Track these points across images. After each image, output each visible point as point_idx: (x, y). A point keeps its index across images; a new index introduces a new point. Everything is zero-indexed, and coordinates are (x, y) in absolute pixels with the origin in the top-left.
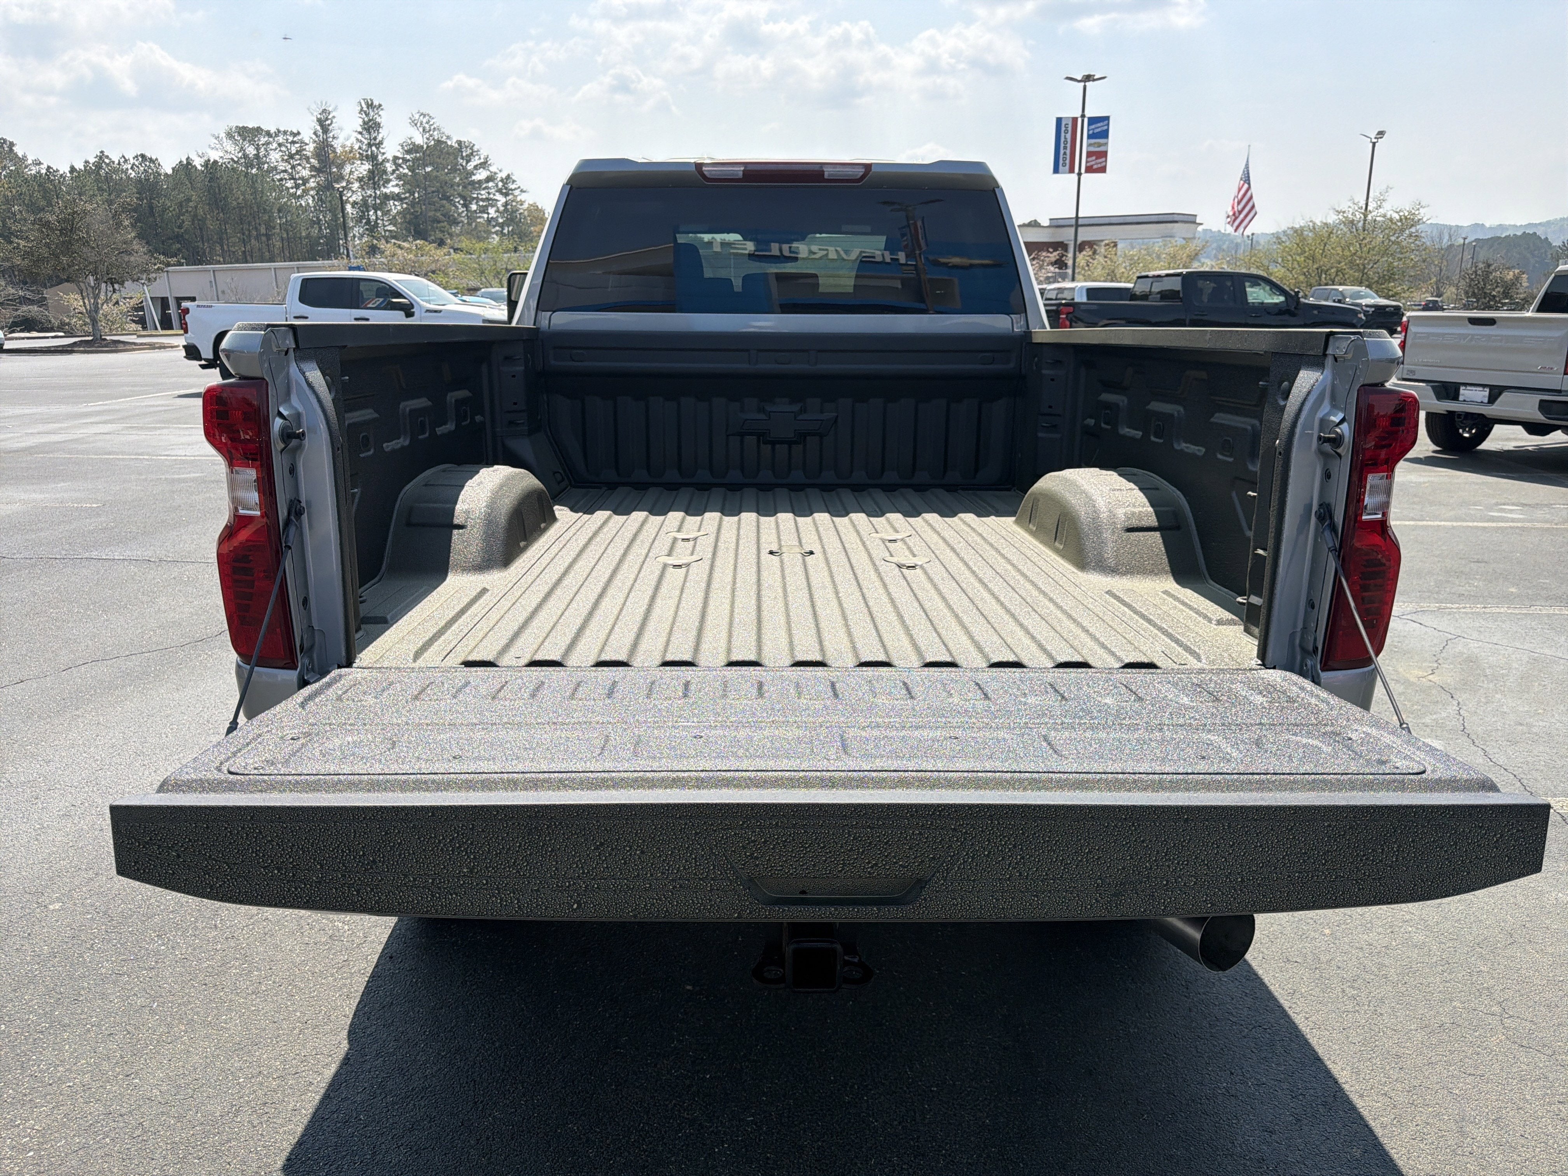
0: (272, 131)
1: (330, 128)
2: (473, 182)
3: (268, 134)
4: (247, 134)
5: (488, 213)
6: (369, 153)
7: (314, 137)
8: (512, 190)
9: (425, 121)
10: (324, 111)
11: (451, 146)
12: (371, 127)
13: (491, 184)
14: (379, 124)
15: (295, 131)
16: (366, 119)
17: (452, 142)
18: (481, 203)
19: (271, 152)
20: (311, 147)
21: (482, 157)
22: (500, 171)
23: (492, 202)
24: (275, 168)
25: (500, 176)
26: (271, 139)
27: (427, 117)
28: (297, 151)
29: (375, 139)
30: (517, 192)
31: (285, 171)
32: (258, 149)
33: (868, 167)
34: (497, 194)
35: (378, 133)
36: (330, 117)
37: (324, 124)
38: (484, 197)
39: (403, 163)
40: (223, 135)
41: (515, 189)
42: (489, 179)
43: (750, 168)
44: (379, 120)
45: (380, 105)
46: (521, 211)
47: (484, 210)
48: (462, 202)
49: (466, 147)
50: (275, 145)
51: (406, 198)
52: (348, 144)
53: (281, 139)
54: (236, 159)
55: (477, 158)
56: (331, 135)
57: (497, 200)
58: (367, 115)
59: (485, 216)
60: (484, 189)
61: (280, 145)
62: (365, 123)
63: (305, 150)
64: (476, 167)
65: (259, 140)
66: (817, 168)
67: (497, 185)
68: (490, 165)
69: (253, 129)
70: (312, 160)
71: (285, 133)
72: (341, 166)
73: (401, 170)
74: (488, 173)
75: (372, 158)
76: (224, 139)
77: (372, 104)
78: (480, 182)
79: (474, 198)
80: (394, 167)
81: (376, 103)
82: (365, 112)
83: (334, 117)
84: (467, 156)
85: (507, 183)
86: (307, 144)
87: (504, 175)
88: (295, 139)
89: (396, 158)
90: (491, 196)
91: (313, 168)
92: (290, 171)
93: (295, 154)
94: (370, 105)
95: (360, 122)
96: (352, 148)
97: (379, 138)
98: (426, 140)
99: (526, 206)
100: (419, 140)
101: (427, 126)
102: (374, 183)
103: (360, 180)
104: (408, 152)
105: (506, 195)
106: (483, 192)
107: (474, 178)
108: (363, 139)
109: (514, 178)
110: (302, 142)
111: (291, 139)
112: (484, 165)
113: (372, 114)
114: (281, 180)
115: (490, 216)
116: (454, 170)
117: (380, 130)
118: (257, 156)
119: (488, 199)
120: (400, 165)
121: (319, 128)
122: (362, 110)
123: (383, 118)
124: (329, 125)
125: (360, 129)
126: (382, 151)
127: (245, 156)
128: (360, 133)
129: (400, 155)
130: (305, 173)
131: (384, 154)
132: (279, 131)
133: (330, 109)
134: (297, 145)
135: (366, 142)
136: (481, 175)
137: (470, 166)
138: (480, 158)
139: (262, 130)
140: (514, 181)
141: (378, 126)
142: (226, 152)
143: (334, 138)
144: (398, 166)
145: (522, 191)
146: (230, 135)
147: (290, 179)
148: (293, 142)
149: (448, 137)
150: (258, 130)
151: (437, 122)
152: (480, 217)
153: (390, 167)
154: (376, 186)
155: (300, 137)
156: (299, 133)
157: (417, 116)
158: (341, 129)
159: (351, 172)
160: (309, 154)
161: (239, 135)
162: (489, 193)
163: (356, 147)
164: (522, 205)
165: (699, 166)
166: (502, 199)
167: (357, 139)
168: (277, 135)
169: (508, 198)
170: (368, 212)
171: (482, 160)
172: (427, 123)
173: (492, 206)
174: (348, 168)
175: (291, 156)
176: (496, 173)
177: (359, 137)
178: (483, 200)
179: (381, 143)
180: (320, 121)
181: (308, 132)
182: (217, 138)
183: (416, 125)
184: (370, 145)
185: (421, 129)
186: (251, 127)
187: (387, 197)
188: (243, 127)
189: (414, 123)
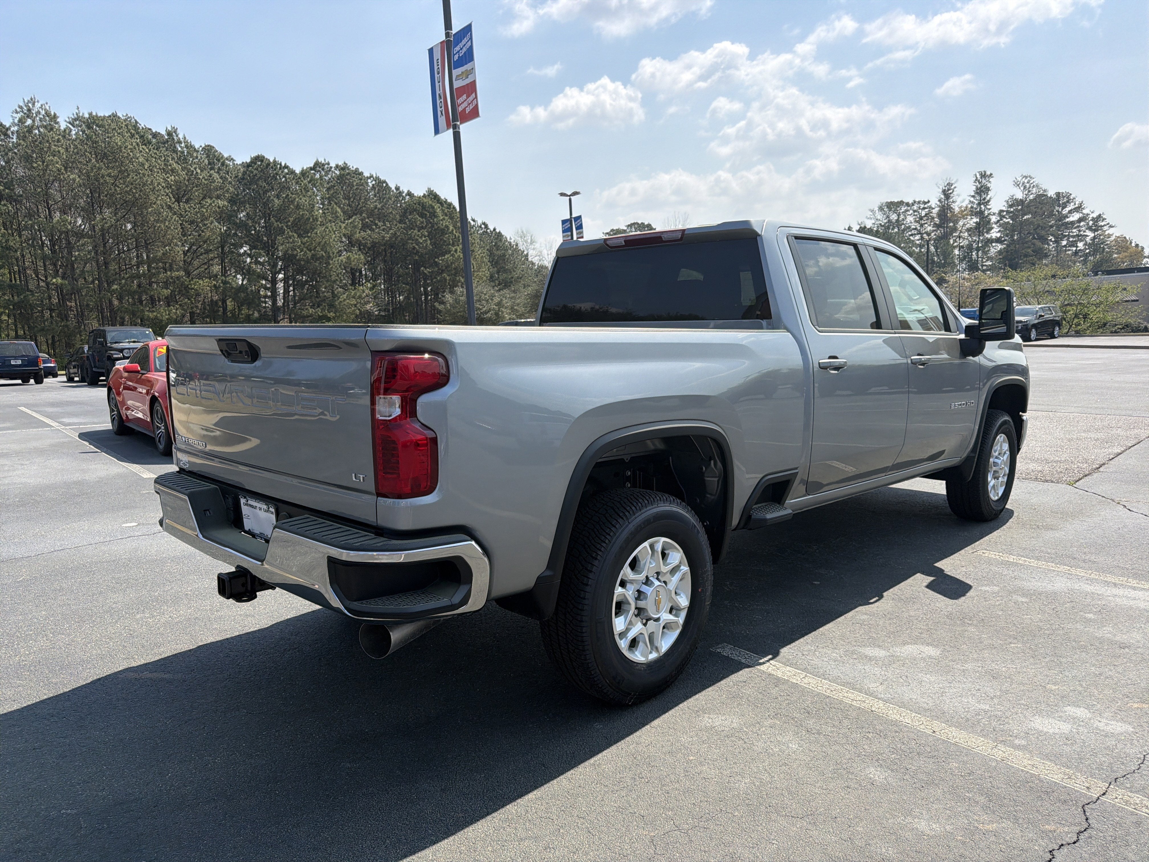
0: (910, 202)
1: (952, 195)
2: (1067, 223)
3: (908, 204)
4: (893, 206)
5: (1077, 247)
6: (978, 210)
7: (938, 203)
8: (1101, 226)
9: (1026, 181)
10: (948, 184)
11: (1051, 197)
12: (982, 190)
13: (1082, 224)
14: (989, 188)
15: (926, 201)
16: (979, 186)
17: (1051, 193)
18: (1071, 239)
19: (908, 217)
20: (936, 211)
21: (1077, 203)
22: (1092, 212)
23: (1080, 237)
24: (909, 227)
25: (1091, 216)
26: (909, 208)
27: (1028, 178)
28: (926, 214)
29: (984, 199)
30: (1105, 228)
31: (916, 229)
32: (899, 215)
34: (1087, 231)
35: (987, 195)
36: (952, 187)
37: (947, 194)
38: (1075, 234)
39: (1007, 214)
40: (876, 209)
41: (1105, 225)
42: (1080, 220)
44: (989, 185)
45: (991, 174)
46: (1109, 242)
47: (1074, 244)
48: (1053, 240)
49: (1064, 197)
50: (911, 212)
51: (1005, 240)
52: (964, 205)
53: (915, 207)
54: (883, 224)
55: (1072, 204)
56: (951, 200)
57: (1087, 236)
58: (980, 183)
59: (1074, 249)
60: (1075, 228)
61: (915, 211)
62: (977, 189)
63: (931, 213)
64: (1070, 212)
65: (901, 209)
67: (1088, 224)
68: (1083, 209)
69: (898, 202)
70: (936, 219)
71: (919, 202)
72: (956, 222)
73: (1005, 220)
74: (1081, 215)
75: (980, 214)
76: (877, 211)
77: (985, 174)
78: (1072, 223)
79: (1065, 236)
80: (999, 218)
81: (988, 173)
82: (979, 181)
83: (955, 187)
84: (1063, 203)
85: (1097, 221)
86: (933, 209)
87: (1095, 215)
88: (926, 206)
89: (1001, 211)
90: (1082, 233)
91: (935, 225)
92: (919, 228)
93: (924, 216)
94: (984, 175)
95: (974, 188)
96: (967, 207)
97: (988, 198)
98: (1025, 196)
99: (1113, 238)
100: (1019, 195)
101: (1028, 185)
102: (979, 232)
103: (968, 230)
104: (1011, 206)
105: (1095, 231)
106: (1074, 231)
107: (1067, 220)
108: (974, 201)
109: (1104, 217)
110: (930, 208)
111: (922, 206)
112: (1079, 209)
113: (984, 181)
114: (912, 235)
115: (1078, 249)
116: (1051, 214)
117: (989, 193)
118: (897, 221)
119: (1078, 236)
120: (1004, 217)
121: (943, 196)
122: (976, 180)
123: (993, 184)
124: (951, 193)
125: (973, 194)
126: (988, 207)
127: (890, 221)
128: (973, 196)
129: (1004, 209)
130: (929, 228)
131: (990, 209)
132: (915, 202)
133: (953, 182)
134: (927, 210)
135: (976, 202)
136: (1075, 217)
137: (1065, 211)
138: (1075, 204)
139: (903, 202)
140: (1104, 219)
141: (988, 189)
142: (877, 219)
143: (953, 202)
144: (1002, 217)
145: (1111, 227)
146: (881, 209)
147: (918, 234)
148: (924, 208)
149: (1045, 191)
150: (901, 203)
151: (1036, 181)
152: (1069, 250)
153: (994, 219)
154: (981, 233)
155: (929, 205)
156: (929, 202)
157: (1019, 179)
158: (959, 195)
159: (964, 225)
160: (935, 215)
161: (888, 207)
162: (1079, 231)
163: (969, 206)
164: (1109, 237)
166: (1091, 234)
167: (970, 201)
168: (913, 205)
169: (1096, 233)
170: (972, 252)
171: (1077, 206)
172: (1028, 183)
173: (1081, 241)
174: (961, 223)
175: (921, 218)
176: (1088, 215)
177: (972, 199)
178: (1073, 237)
179: (989, 201)
180: (944, 191)
181: (935, 200)
182: (872, 211)
183: (1018, 185)
184: (979, 204)
185: (1022, 188)
186: (896, 201)
187: (991, 241)
188: (891, 202)
189: (1017, 184)
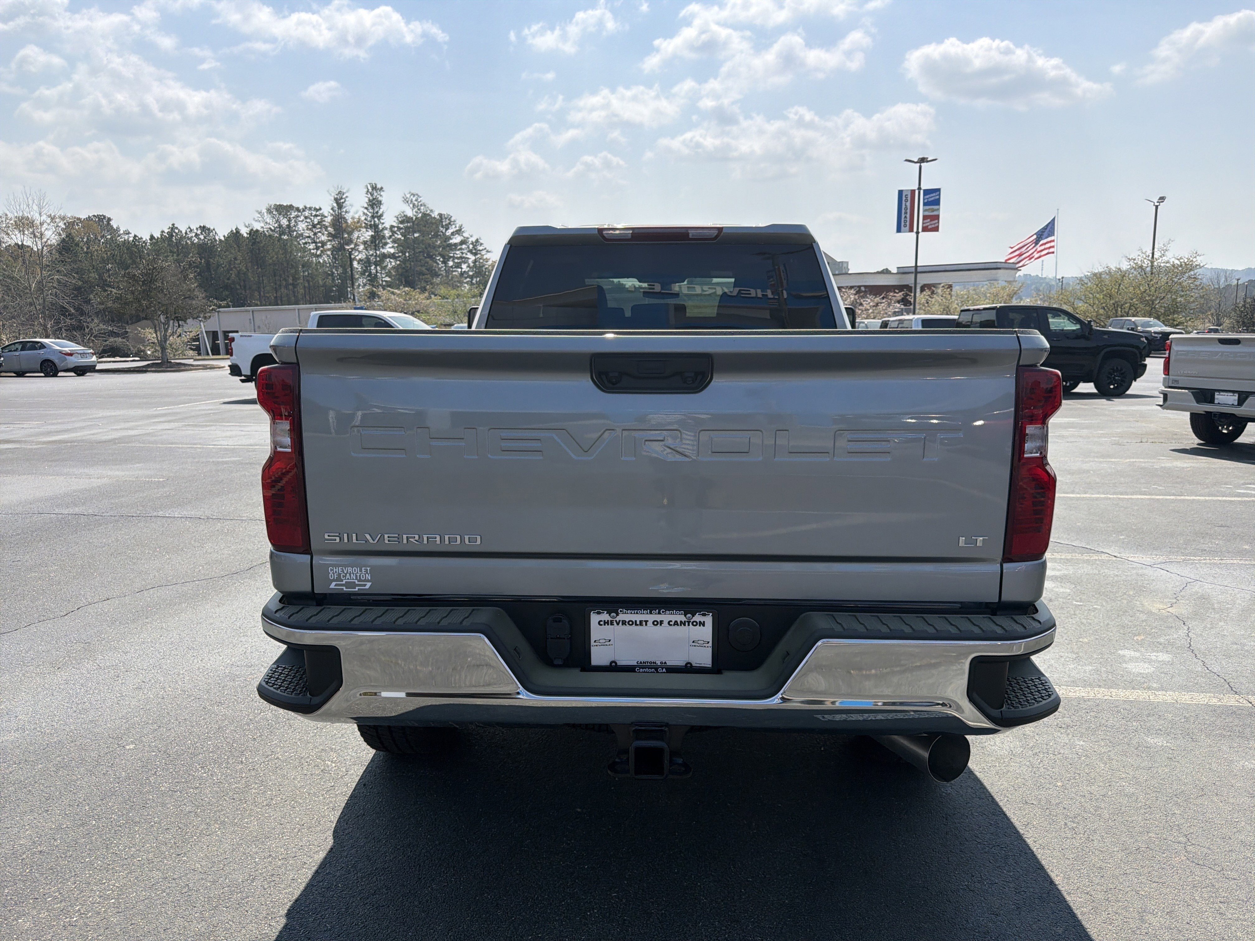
0: (301, 208)
1: (344, 205)
2: (451, 245)
3: (298, 209)
4: (282, 210)
5: (461, 268)
6: (373, 223)
7: (331, 211)
8: (480, 250)
9: (414, 199)
10: (340, 193)
11: (435, 218)
12: (374, 203)
13: (464, 246)
14: (381, 202)
15: (318, 208)
16: (371, 198)
17: (435, 215)
18: (456, 261)
19: (299, 223)
20: (329, 219)
21: (458, 226)
22: (471, 236)
23: (464, 260)
24: (302, 235)
25: (471, 240)
26: (300, 214)
27: (416, 196)
28: (318, 222)
29: (377, 212)
30: (483, 252)
31: (309, 237)
32: (289, 221)
33: (720, 229)
34: (469, 254)
35: (380, 208)
36: (344, 196)
37: (339, 202)
38: (459, 256)
39: (397, 230)
40: (264, 211)
41: (482, 250)
42: (463, 242)
43: (636, 231)
44: (380, 198)
45: (382, 188)
46: (487, 266)
47: (458, 266)
48: (441, 259)
49: (446, 218)
50: (302, 218)
51: (399, 256)
52: (357, 216)
53: (307, 213)
54: (273, 228)
55: (454, 226)
56: (344, 210)
57: (468, 258)
58: (372, 195)
59: (459, 270)
60: (459, 250)
61: (306, 218)
62: (370, 200)
63: (324, 221)
64: (453, 234)
65: (291, 214)
66: (683, 231)
67: (468, 247)
68: (463, 232)
69: (287, 206)
70: (329, 229)
71: (310, 209)
72: (350, 233)
73: (396, 235)
74: (462, 238)
75: (375, 227)
76: (265, 214)
77: (376, 187)
78: (456, 245)
79: (451, 257)
80: (391, 234)
81: (379, 186)
82: (371, 193)
83: (347, 197)
84: (446, 225)
85: (476, 245)
86: (326, 217)
87: (473, 239)
88: (318, 213)
89: (392, 227)
90: (464, 255)
91: (330, 234)
92: (313, 237)
93: (317, 224)
94: (374, 188)
95: (367, 200)
96: (359, 219)
97: (380, 212)
98: (415, 213)
99: (490, 262)
100: (410, 213)
101: (416, 203)
102: (375, 246)
103: (365, 243)
104: (402, 222)
105: (475, 254)
106: (458, 252)
107: (451, 241)
108: (368, 213)
109: (481, 241)
110: (323, 216)
111: (314, 213)
112: (459, 232)
113: (375, 194)
114: (306, 243)
115: (463, 270)
116: (436, 235)
117: (381, 206)
118: (289, 226)
119: (461, 258)
120: (395, 232)
121: (335, 205)
122: (368, 191)
123: (384, 197)
124: (343, 203)
125: (366, 205)
126: (382, 221)
127: (280, 226)
128: (366, 208)
129: (395, 224)
130: (324, 238)
131: (383, 223)
132: (306, 208)
133: (344, 191)
134: (319, 218)
135: (370, 215)
136: (457, 239)
137: (449, 233)
138: (456, 227)
139: (293, 207)
140: (481, 244)
141: (380, 203)
142: (266, 223)
143: (346, 212)
144: (394, 233)
145: (488, 251)
146: (269, 211)
147: (312, 243)
148: (316, 216)
149: (431, 211)
150: (291, 207)
151: (423, 200)
152: (455, 271)
153: (387, 233)
154: (376, 248)
155: (321, 212)
156: (320, 209)
157: (408, 196)
158: (351, 205)
159: (358, 237)
160: (327, 224)
161: (276, 210)
162: (462, 253)
163: (363, 218)
164: (487, 262)
165: (600, 230)
166: (472, 258)
167: (364, 213)
168: (304, 210)
169: (477, 257)
170: (370, 267)
171: (457, 228)
172: (416, 200)
173: (465, 263)
174: (356, 234)
175: (314, 226)
176: (468, 238)
177: (366, 211)
178: (458, 258)
179: (381, 215)
180: (336, 200)
181: (327, 209)
182: (260, 213)
183: (407, 202)
184: (373, 217)
185: (411, 206)
186: (285, 204)
187: (384, 256)
188: (280, 205)
189: (406, 201)
